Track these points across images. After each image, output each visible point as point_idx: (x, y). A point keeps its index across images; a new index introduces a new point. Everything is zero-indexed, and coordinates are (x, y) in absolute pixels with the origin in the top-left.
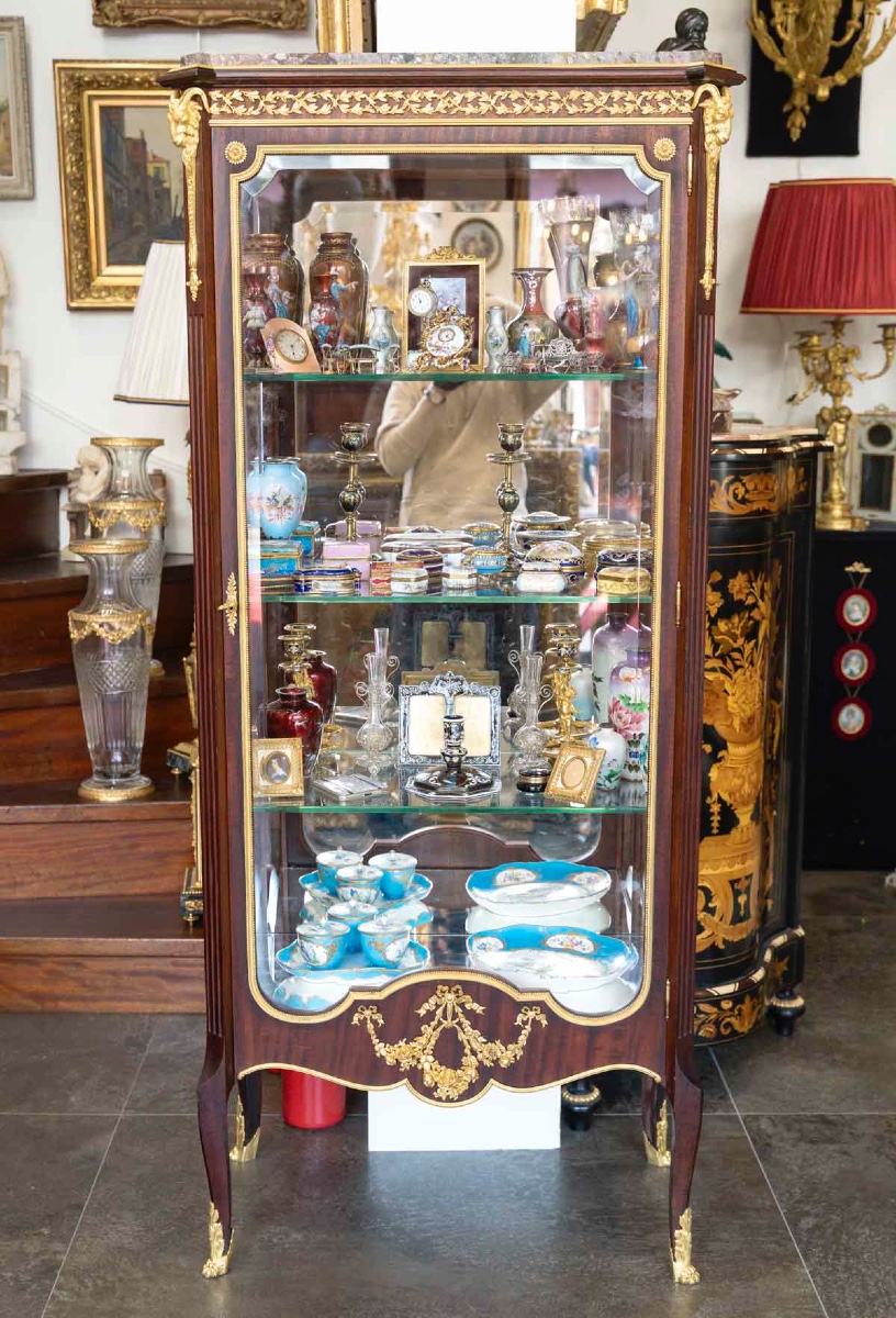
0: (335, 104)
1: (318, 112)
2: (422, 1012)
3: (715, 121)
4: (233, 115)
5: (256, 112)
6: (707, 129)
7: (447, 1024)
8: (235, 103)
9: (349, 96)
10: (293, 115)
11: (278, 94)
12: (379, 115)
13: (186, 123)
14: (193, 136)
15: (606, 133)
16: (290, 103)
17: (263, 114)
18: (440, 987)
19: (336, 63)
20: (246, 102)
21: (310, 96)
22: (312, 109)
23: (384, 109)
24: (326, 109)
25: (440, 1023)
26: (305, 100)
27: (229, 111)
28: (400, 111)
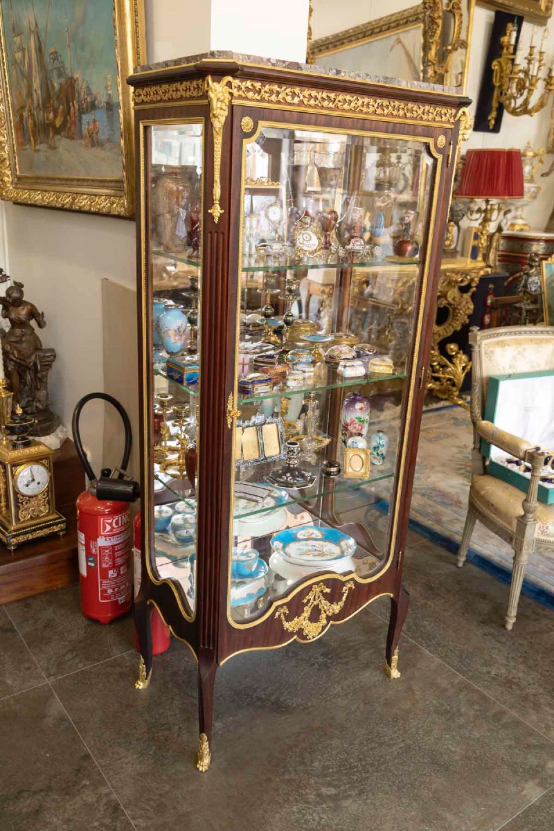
0: (301, 97)
1: (292, 102)
2: (305, 601)
3: (465, 128)
4: (246, 98)
5: (259, 98)
6: (460, 132)
7: (315, 603)
8: (248, 89)
9: (309, 93)
10: (279, 102)
11: (271, 87)
12: (322, 107)
13: (222, 101)
14: (224, 110)
15: (420, 130)
16: (278, 93)
17: (262, 100)
18: (314, 586)
19: (302, 70)
20: (254, 90)
21: (288, 90)
22: (289, 99)
23: (326, 103)
24: (296, 100)
25: (312, 603)
26: (285, 92)
27: (243, 95)
28: (333, 106)
